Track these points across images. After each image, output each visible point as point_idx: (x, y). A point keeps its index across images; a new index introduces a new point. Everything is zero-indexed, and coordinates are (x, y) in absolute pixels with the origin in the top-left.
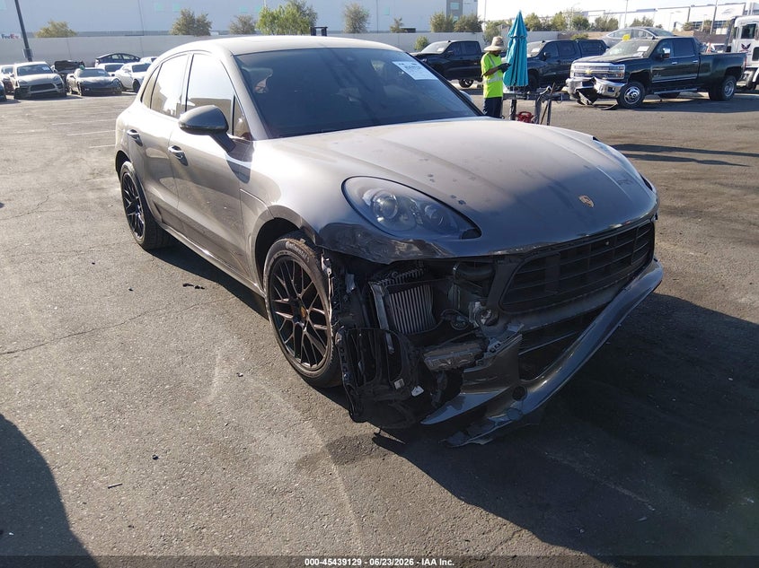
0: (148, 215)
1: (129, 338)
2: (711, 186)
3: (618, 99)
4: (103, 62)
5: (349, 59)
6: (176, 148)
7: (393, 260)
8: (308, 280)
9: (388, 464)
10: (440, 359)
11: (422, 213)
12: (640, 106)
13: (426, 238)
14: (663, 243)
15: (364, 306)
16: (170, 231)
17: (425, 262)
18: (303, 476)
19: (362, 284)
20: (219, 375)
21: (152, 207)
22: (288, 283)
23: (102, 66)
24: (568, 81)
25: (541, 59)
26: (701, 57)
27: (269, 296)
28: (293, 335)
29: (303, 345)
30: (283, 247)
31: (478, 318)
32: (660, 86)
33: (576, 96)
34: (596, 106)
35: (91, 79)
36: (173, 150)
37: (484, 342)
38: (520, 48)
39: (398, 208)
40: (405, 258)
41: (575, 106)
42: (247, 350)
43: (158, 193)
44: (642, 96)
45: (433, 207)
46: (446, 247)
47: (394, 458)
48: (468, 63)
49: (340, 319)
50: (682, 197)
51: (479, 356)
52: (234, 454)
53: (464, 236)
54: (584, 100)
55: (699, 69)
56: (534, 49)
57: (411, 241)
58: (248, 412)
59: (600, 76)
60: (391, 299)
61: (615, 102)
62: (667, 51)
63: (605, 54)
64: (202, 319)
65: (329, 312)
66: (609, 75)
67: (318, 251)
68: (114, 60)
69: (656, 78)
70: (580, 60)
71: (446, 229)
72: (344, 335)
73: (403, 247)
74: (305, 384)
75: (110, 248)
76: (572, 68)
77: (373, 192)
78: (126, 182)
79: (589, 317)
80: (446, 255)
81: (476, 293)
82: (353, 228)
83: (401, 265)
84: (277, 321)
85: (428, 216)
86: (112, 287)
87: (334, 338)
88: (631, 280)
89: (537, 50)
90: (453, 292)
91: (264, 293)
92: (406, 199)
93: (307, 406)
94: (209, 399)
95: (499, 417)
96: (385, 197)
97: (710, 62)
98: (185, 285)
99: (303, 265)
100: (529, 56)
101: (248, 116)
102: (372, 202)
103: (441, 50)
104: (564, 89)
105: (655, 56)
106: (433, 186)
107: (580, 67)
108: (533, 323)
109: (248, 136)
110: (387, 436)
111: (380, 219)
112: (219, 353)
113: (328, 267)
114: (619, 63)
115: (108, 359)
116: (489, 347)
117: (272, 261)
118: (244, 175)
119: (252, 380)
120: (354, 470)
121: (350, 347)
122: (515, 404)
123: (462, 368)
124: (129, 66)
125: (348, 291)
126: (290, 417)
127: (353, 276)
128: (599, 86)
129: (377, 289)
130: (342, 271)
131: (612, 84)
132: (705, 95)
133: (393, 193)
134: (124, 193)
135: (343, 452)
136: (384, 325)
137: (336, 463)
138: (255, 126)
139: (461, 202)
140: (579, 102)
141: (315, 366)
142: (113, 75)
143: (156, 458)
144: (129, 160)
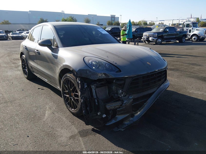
0: (29, 70)
1: (22, 103)
2: (181, 63)
3: (155, 42)
4: (18, 31)
5: (85, 28)
6: (37, 50)
7: (97, 79)
8: (74, 85)
9: (96, 137)
10: (110, 106)
11: (105, 66)
12: (161, 44)
13: (106, 72)
14: (169, 77)
15: (89, 92)
16: (35, 74)
17: (106, 79)
18: (71, 141)
19: (89, 86)
20: (47, 113)
21: (30, 67)
22: (68, 86)
23: (18, 32)
24: (143, 37)
25: (135, 32)
26: (176, 32)
27: (62, 90)
28: (69, 101)
29: (72, 103)
30: (67, 76)
31: (121, 95)
32: (166, 39)
33: (145, 41)
34: (150, 44)
35: (15, 35)
36: (36, 51)
37: (123, 101)
38: (130, 29)
39: (99, 65)
40: (101, 78)
41: (144, 44)
42: (56, 106)
43: (32, 63)
44: (162, 42)
45: (108, 64)
46: (112, 75)
47: (98, 135)
48: (117, 33)
49: (82, 95)
50: (173, 66)
51: (121, 105)
52: (51, 135)
53: (117, 72)
54: (147, 42)
55: (176, 35)
56: (134, 29)
57: (103, 73)
58: (55, 123)
59: (151, 36)
60: (97, 89)
61: (154, 43)
62: (168, 30)
63: (152, 31)
64: (43, 98)
65: (79, 94)
66: (153, 36)
67: (77, 77)
68: (21, 31)
69: (165, 37)
70: (145, 32)
71: (111, 70)
72: (84, 100)
73: (100, 75)
74: (72, 115)
75: (17, 79)
76: (143, 34)
77: (92, 60)
78: (23, 61)
79: (151, 95)
80: (112, 77)
81: (120, 88)
82: (86, 70)
83: (99, 80)
84: (65, 97)
85: (107, 67)
86: (18, 89)
87: (81, 101)
88: (161, 85)
89: (134, 30)
90: (114, 88)
91: (61, 90)
92: (101, 62)
93: (73, 121)
94: (44, 120)
95: (127, 122)
96: (95, 62)
97: (179, 33)
98: (38, 89)
99: (72, 81)
100: (132, 31)
101: (58, 42)
102: (92, 63)
103: (110, 30)
104: (142, 40)
105: (165, 31)
106: (108, 59)
107: (146, 34)
108: (136, 96)
109: (57, 47)
110: (96, 129)
111: (94, 68)
112: (47, 107)
113: (79, 81)
114: (156, 33)
115: (15, 109)
116: (124, 103)
117: (64, 80)
118: (56, 57)
119: (57, 114)
120: (86, 139)
121: (85, 104)
122: (131, 119)
123: (116, 109)
124: (25, 32)
125: (85, 88)
126: (68, 124)
127: (86, 83)
128: (150, 39)
129: (93, 87)
130: (83, 82)
131: (154, 38)
132: (178, 41)
133: (97, 61)
134: (22, 64)
135: (83, 134)
136: (95, 97)
137: (81, 137)
138: (59, 44)
139: (116, 63)
140: (146, 43)
141: (75, 110)
142: (21, 34)
143: (28, 136)
144: (24, 55)
